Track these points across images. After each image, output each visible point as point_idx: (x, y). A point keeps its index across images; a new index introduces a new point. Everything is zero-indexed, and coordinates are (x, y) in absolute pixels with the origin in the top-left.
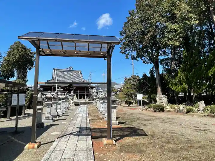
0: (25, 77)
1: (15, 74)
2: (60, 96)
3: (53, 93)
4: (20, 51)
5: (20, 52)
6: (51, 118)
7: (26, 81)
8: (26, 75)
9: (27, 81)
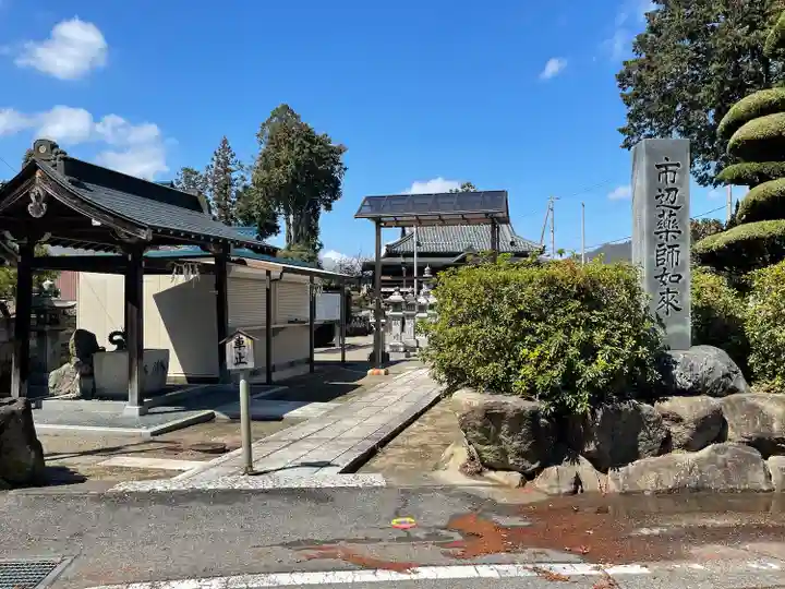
0: (314, 232)
1: (278, 224)
2: (422, 300)
3: (407, 290)
4: (297, 149)
5: (298, 154)
6: (402, 349)
7: (318, 247)
8: (317, 228)
9: (321, 245)
